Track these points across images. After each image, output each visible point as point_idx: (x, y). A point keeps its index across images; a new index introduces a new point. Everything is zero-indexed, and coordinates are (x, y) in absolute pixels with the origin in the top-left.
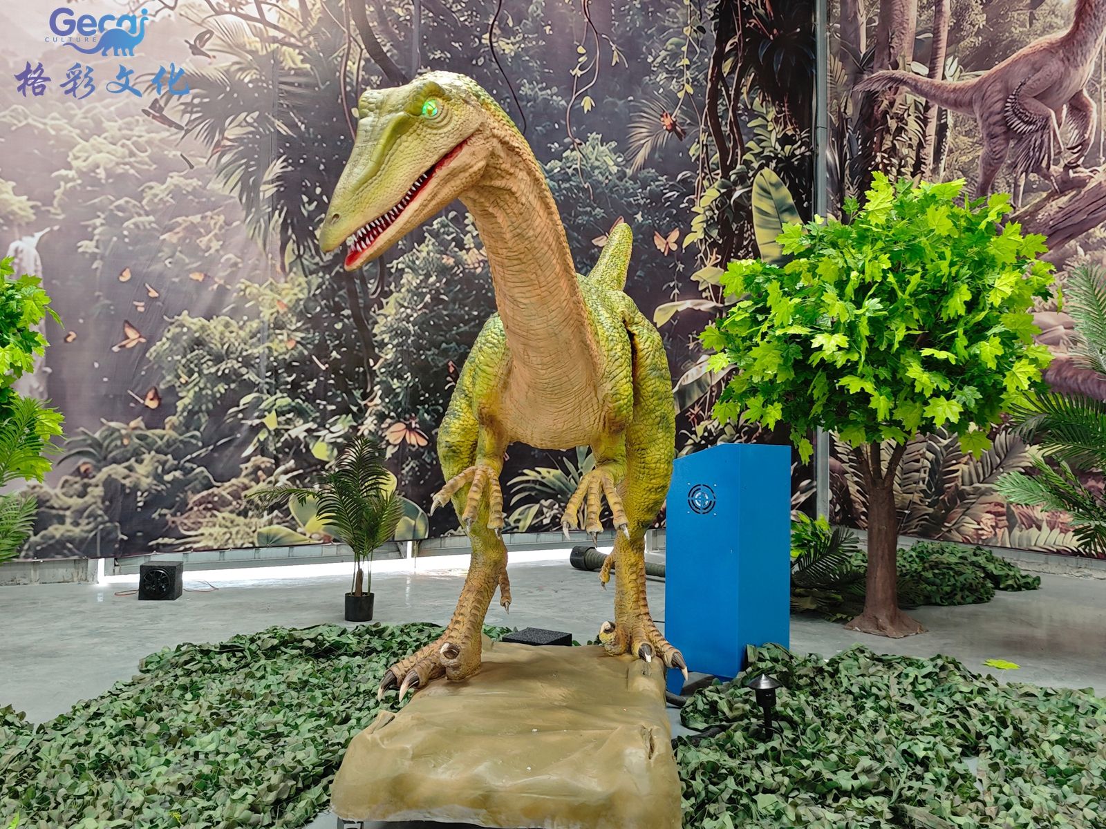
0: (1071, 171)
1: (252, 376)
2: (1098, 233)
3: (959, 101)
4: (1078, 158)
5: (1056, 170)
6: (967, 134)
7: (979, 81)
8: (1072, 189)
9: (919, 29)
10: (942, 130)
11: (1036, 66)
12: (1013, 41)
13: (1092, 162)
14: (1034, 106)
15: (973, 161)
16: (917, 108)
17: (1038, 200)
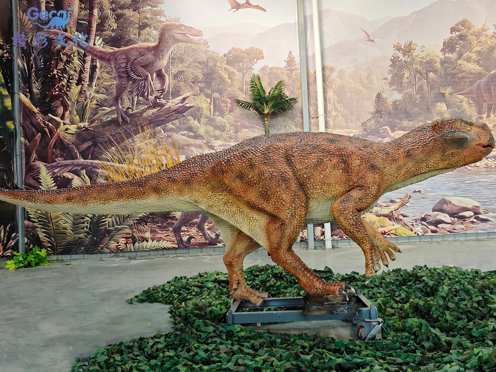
0: (158, 100)
2: (169, 125)
3: (103, 57)
4: (161, 95)
5: (151, 98)
6: (108, 73)
7: (114, 52)
8: (159, 107)
9: (80, 18)
10: (93, 68)
11: (142, 54)
12: (131, 40)
13: (167, 98)
14: (141, 70)
15: (111, 85)
16: (79, 53)
17: (143, 108)
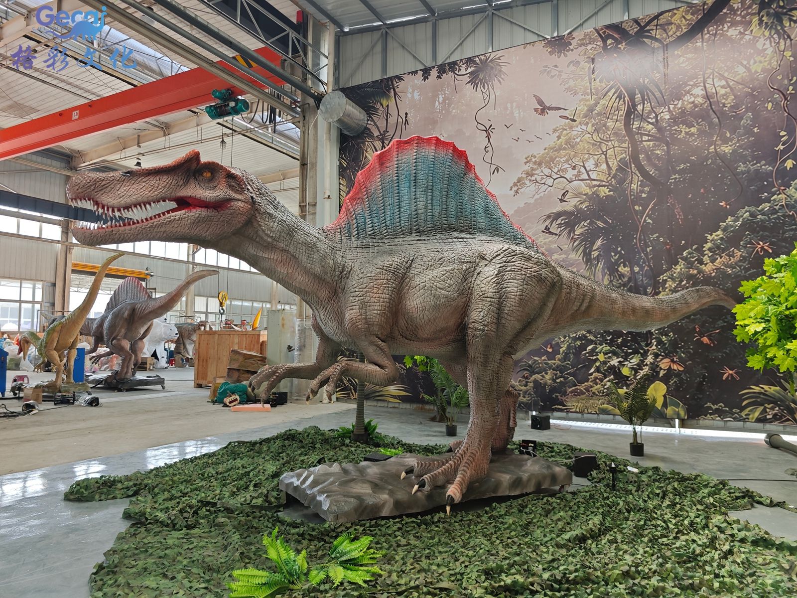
1: (592, 338)
